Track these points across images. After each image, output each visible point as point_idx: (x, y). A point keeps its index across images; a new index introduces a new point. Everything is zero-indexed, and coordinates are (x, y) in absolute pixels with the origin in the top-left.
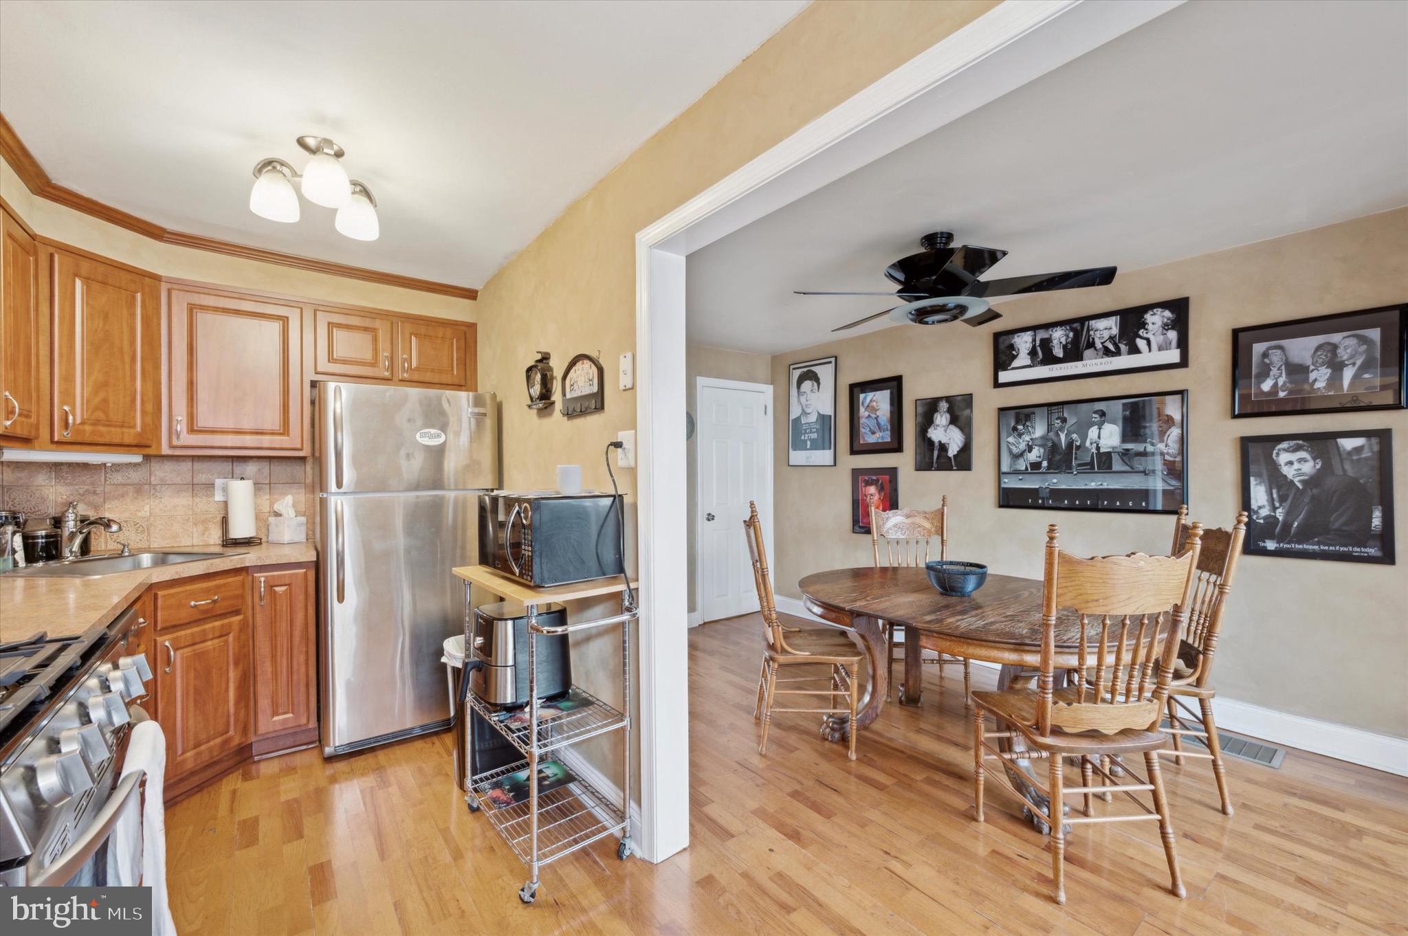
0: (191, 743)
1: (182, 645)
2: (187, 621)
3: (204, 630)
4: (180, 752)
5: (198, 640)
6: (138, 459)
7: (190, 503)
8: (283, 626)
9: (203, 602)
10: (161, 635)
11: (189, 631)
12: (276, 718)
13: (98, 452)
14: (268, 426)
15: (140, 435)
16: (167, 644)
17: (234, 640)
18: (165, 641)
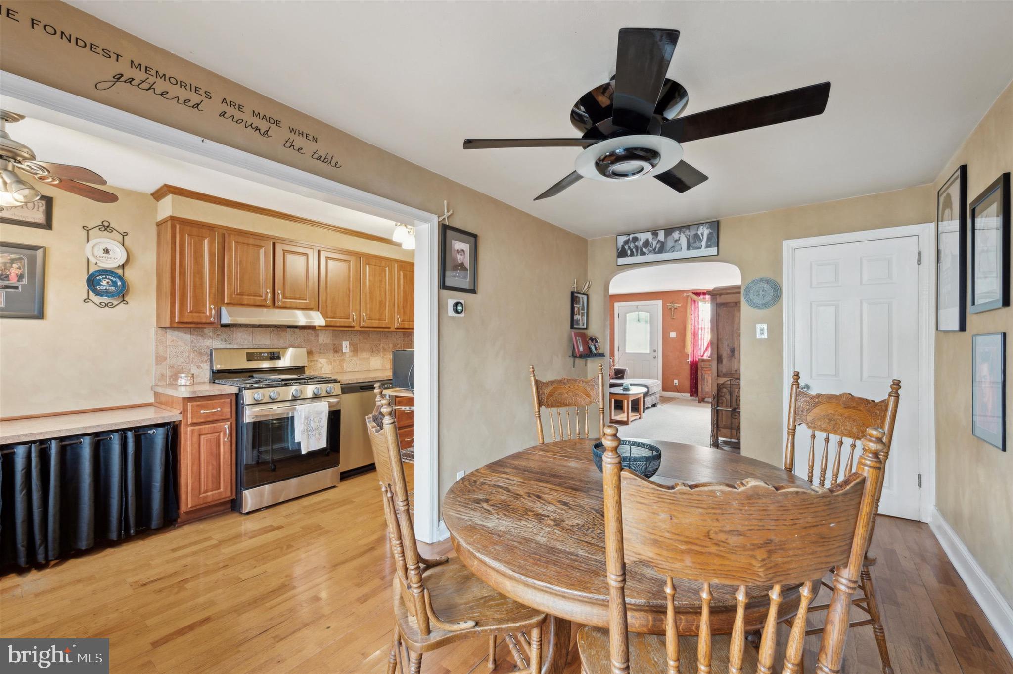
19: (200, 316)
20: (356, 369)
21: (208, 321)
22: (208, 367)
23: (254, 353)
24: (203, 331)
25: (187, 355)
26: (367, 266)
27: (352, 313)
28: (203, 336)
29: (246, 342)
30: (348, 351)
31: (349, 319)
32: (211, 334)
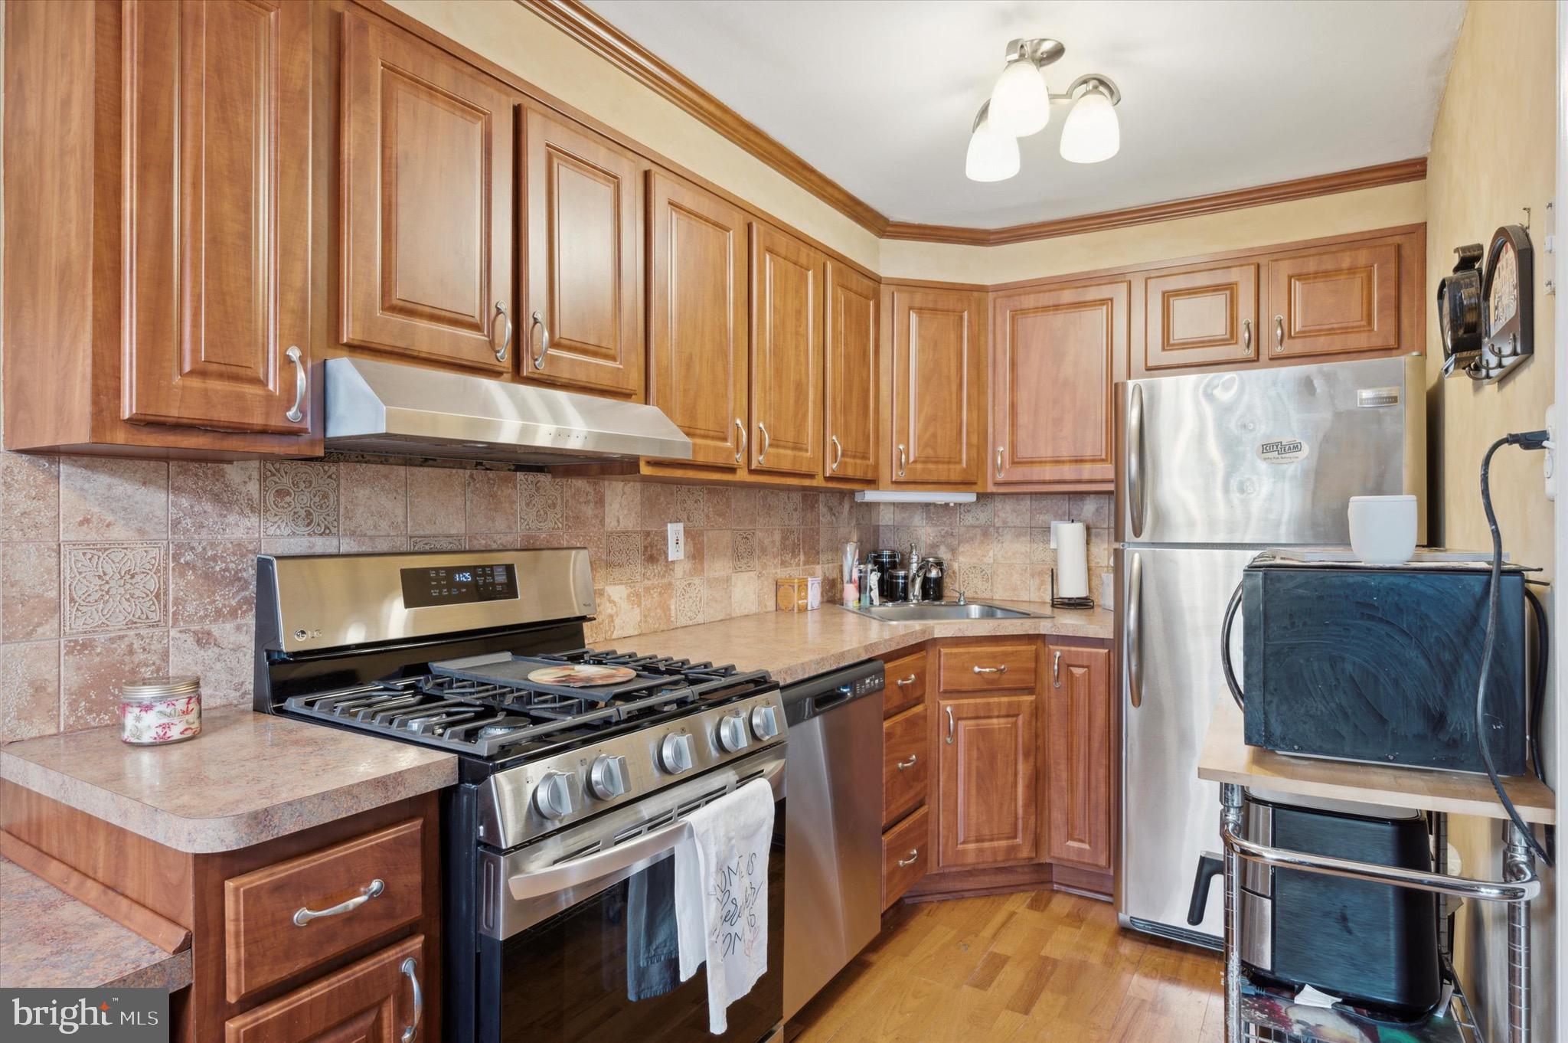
0: (973, 834)
1: (965, 716)
2: (970, 688)
3: (989, 704)
4: (961, 839)
5: (982, 714)
6: (971, 498)
7: (1028, 550)
8: (1082, 722)
9: (987, 670)
10: (944, 699)
11: (972, 701)
12: (1071, 843)
13: (929, 490)
14: (1088, 452)
15: (965, 471)
16: (949, 709)
17: (1024, 723)
18: (947, 706)
19: (240, 397)
20: (700, 619)
21: (275, 422)
22: (248, 641)
23: (426, 571)
24: (220, 476)
25: (152, 585)
26: (768, 257)
27: (734, 419)
28: (225, 499)
29: (384, 525)
30: (681, 555)
31: (725, 439)
32: (253, 488)
